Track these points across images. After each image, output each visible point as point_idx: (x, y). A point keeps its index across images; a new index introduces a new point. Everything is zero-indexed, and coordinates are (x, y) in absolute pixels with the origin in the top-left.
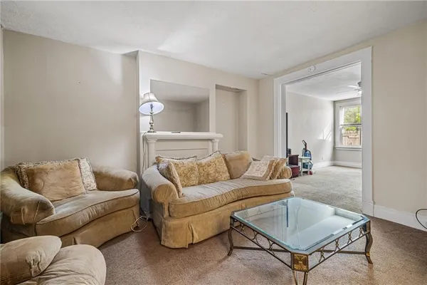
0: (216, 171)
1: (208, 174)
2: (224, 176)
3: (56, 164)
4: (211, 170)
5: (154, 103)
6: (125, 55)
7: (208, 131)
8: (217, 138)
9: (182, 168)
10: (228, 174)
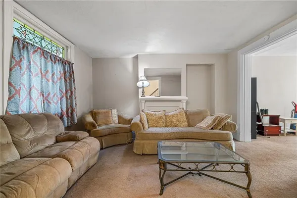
0: (178, 121)
1: (172, 122)
2: (184, 124)
3: (103, 110)
4: (174, 120)
5: (144, 81)
6: (134, 57)
7: (181, 95)
8: (184, 100)
9: (155, 117)
10: (187, 123)
